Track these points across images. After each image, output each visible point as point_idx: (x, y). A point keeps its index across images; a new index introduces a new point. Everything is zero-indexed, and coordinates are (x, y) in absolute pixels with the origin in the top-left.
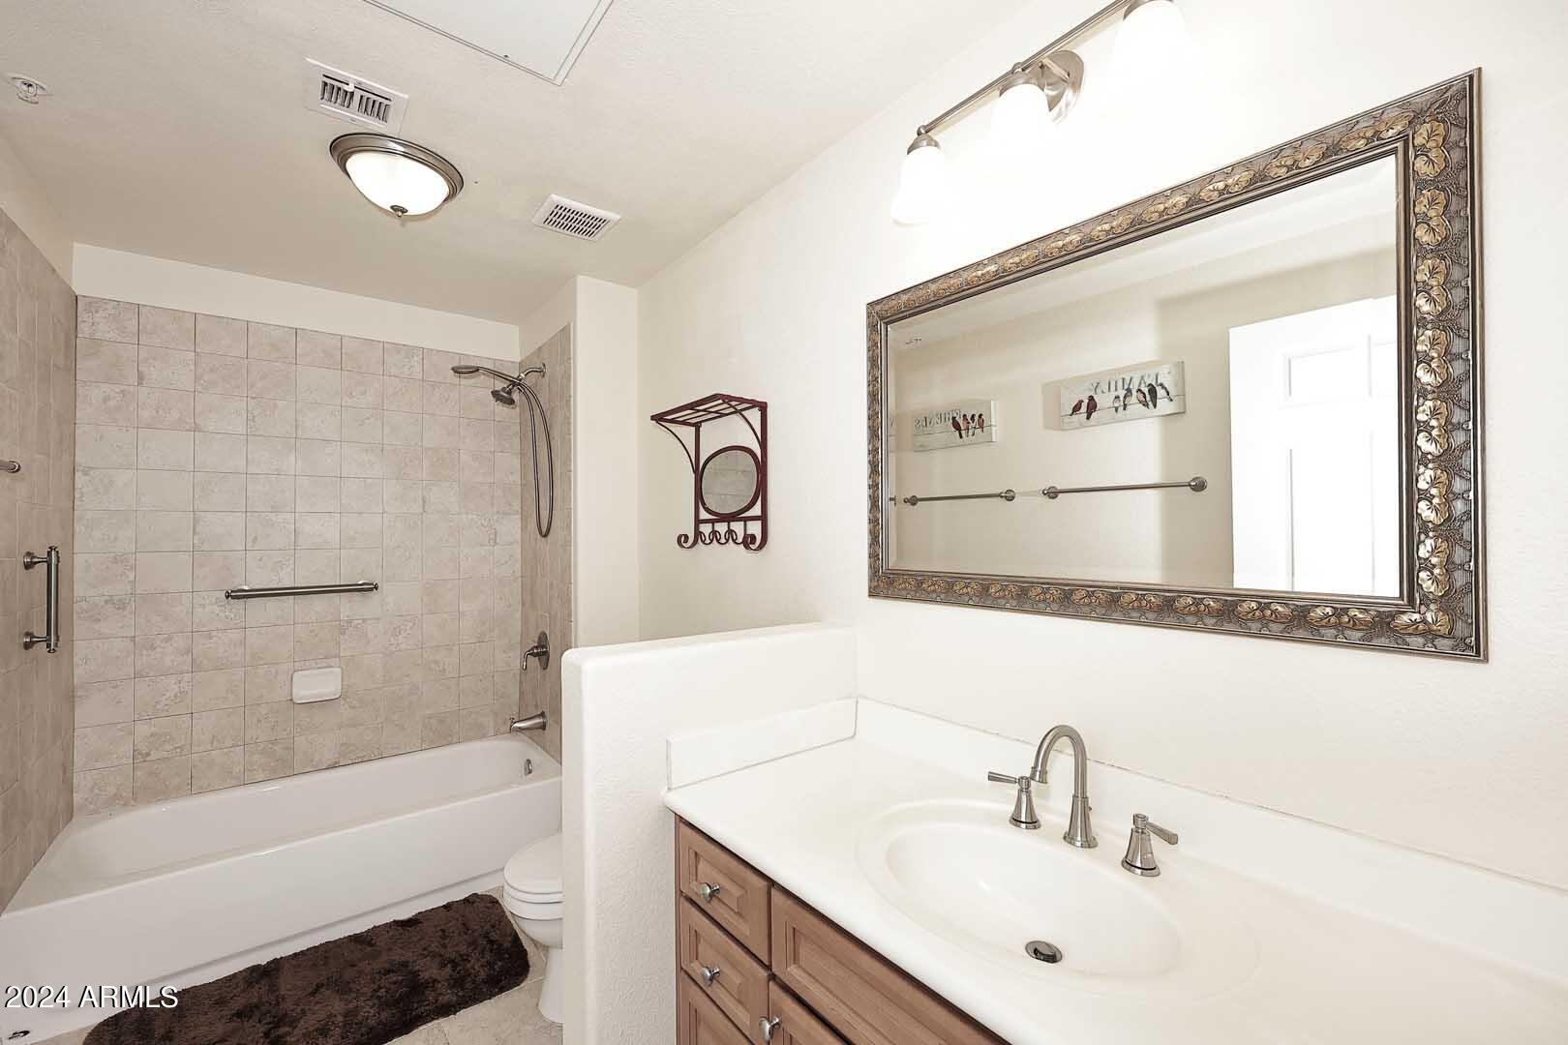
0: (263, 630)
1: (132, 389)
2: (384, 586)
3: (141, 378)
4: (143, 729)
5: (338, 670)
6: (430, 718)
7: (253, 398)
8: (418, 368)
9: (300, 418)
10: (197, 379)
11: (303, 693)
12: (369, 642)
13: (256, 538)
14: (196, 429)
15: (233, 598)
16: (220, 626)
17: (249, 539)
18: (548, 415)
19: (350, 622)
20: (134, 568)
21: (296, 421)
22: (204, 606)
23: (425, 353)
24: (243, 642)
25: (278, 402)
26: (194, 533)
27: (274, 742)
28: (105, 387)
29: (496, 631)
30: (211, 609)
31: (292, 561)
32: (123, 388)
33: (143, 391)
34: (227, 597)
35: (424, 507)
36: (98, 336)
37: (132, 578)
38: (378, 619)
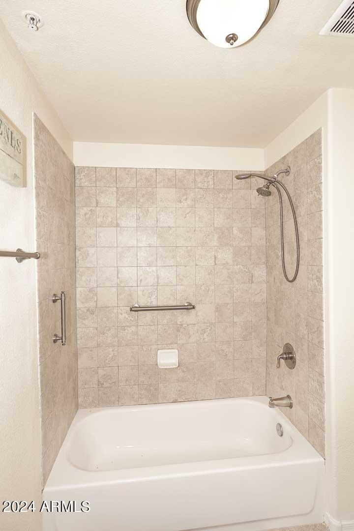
0: (145, 327)
1: (94, 208)
2: (197, 307)
3: (97, 203)
4: (101, 372)
5: (177, 351)
6: (219, 382)
7: (139, 208)
8: (211, 183)
9: (158, 217)
10: (118, 200)
11: (162, 362)
12: (190, 336)
13: (141, 280)
14: (117, 225)
15: (133, 311)
16: (128, 324)
17: (139, 280)
18: (294, 200)
19: (181, 325)
20: (96, 295)
21: (157, 218)
22: (121, 314)
23: (215, 173)
24: (136, 333)
25: (149, 209)
26: (117, 278)
27: (150, 385)
28: (85, 209)
29: (253, 334)
30: (124, 315)
31: (156, 292)
32: (91, 208)
33: (98, 209)
34: (131, 310)
35: (215, 262)
36: (82, 185)
37: (96, 299)
38: (194, 324)
